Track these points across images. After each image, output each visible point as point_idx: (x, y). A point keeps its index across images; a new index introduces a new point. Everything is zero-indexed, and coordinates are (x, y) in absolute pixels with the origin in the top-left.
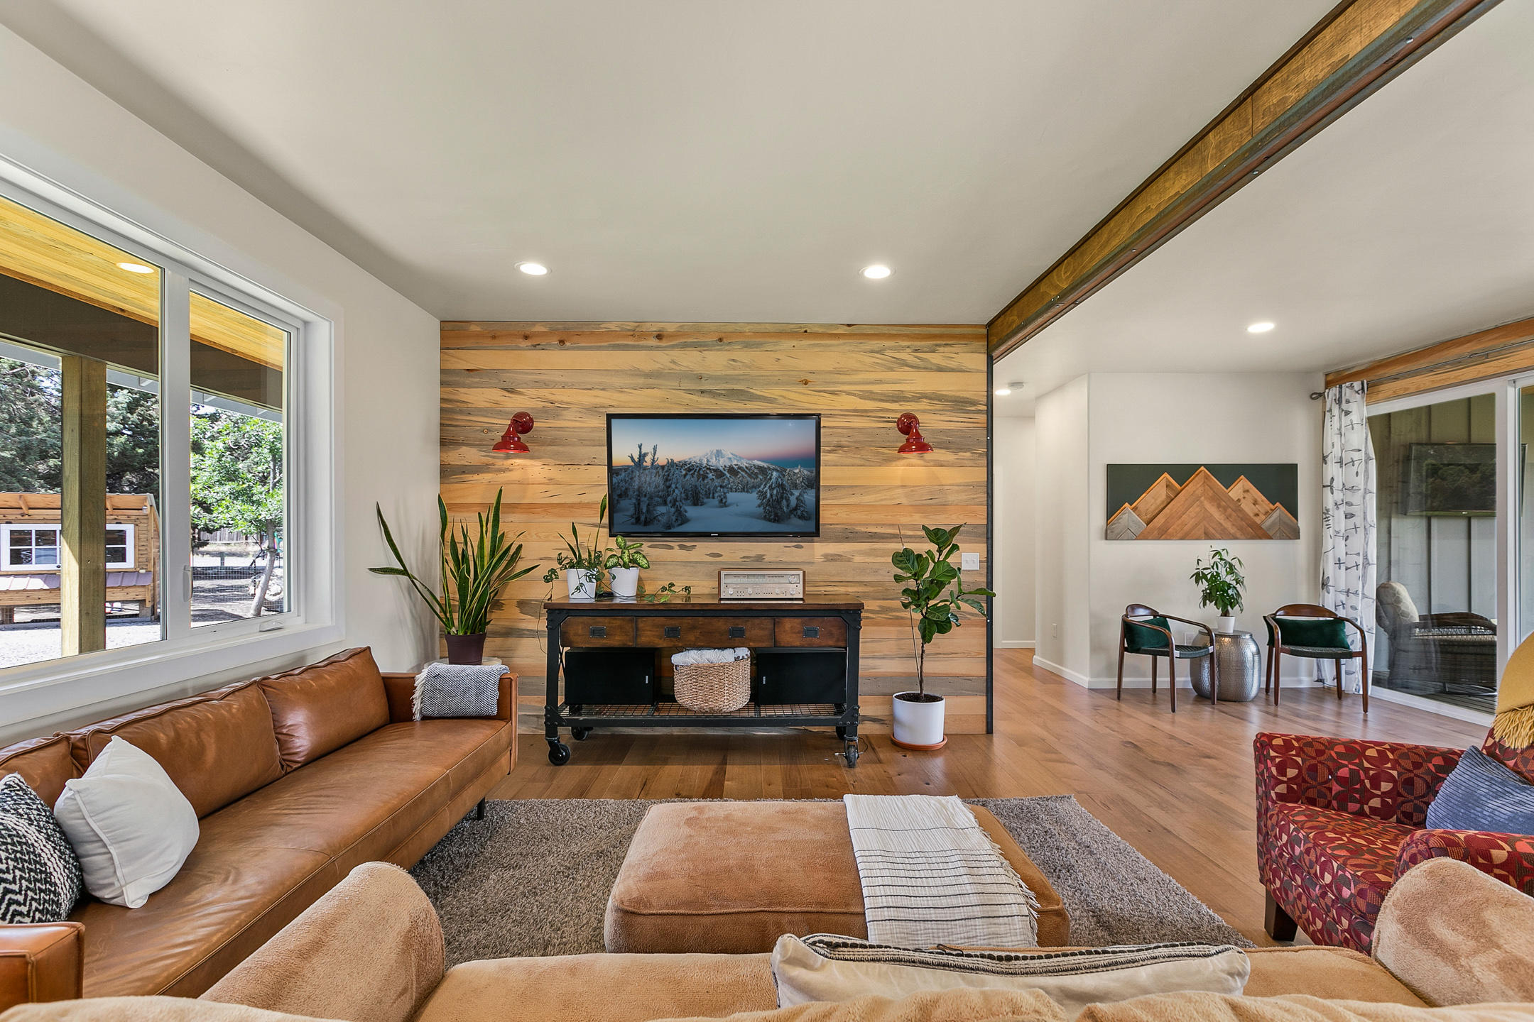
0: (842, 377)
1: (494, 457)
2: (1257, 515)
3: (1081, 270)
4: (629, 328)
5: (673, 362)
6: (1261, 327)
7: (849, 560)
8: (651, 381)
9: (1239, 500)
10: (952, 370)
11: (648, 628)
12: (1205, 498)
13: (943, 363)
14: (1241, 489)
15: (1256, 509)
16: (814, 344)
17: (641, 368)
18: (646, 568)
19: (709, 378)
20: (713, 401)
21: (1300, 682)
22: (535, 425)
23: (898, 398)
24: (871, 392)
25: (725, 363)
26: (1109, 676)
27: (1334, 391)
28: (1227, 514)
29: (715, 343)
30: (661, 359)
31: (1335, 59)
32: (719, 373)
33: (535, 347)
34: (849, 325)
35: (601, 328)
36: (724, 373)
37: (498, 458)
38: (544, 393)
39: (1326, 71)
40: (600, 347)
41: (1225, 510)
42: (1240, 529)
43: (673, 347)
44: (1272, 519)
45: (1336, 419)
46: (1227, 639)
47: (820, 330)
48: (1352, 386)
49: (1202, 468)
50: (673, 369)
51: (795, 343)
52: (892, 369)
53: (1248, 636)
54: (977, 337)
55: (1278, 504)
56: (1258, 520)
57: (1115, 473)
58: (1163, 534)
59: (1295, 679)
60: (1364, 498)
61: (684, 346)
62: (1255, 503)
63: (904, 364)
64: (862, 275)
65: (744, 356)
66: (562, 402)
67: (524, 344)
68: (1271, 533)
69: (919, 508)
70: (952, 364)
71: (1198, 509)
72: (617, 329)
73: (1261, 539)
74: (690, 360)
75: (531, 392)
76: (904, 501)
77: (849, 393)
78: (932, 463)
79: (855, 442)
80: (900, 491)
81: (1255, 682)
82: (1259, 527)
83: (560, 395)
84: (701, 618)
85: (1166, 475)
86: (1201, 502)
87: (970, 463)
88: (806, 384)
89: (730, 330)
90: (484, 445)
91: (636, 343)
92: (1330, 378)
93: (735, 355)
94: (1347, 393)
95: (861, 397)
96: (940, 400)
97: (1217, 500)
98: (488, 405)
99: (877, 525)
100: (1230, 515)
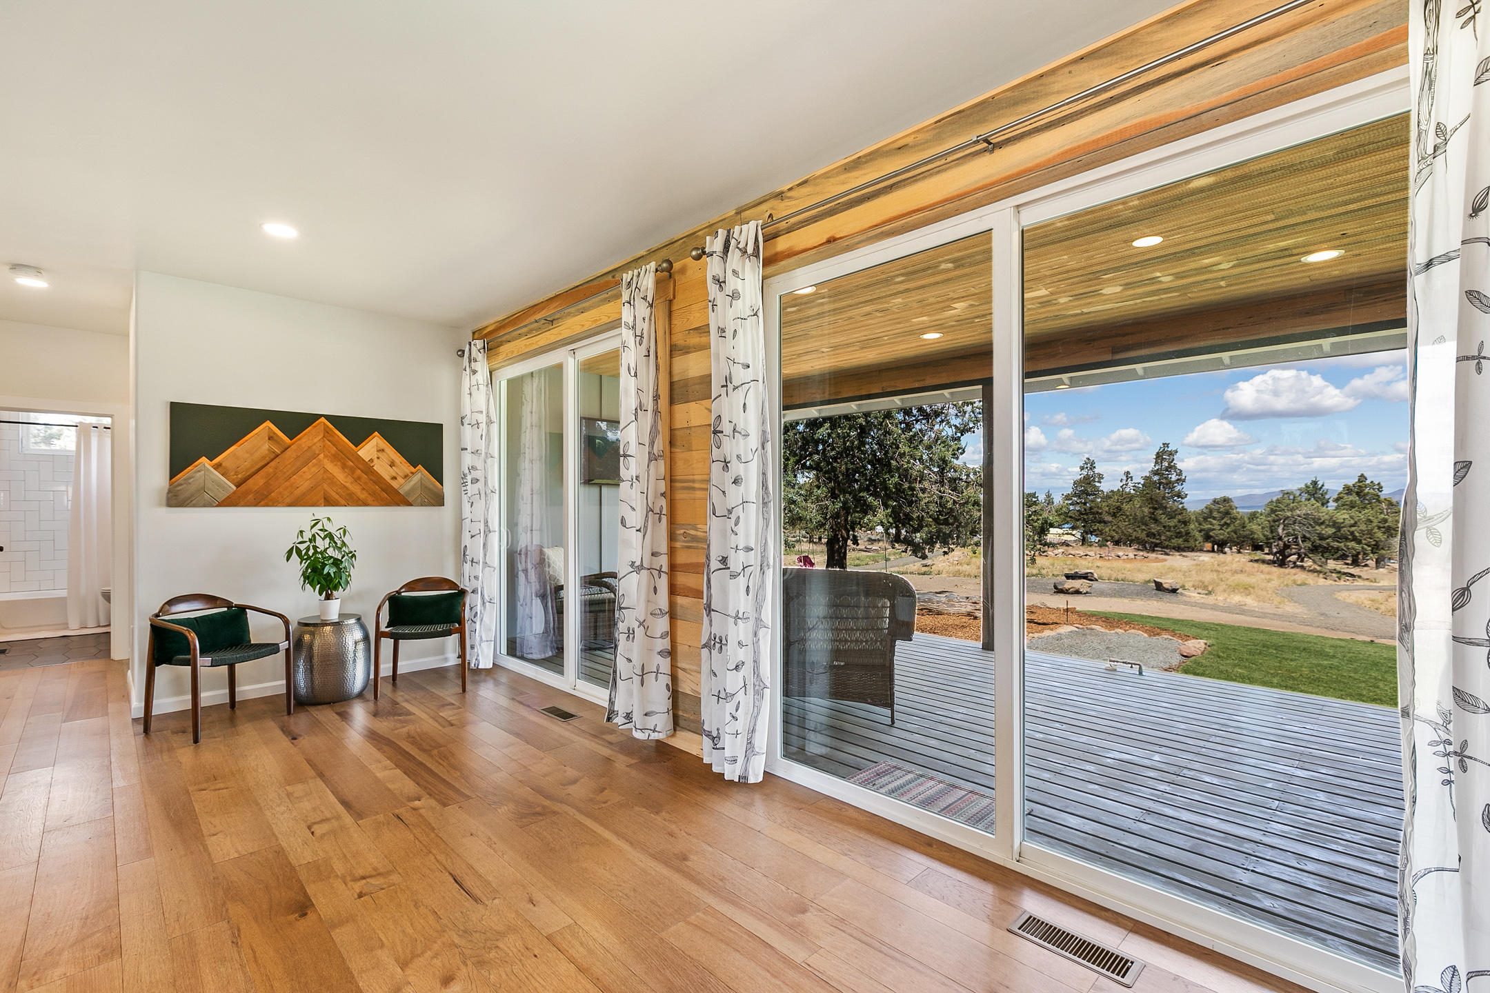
2: (394, 478)
6: (281, 230)
9: (371, 460)
12: (326, 456)
14: (372, 448)
15: (392, 472)
21: (446, 660)
26: (179, 692)
28: (355, 476)
41: (352, 471)
42: (373, 494)
44: (412, 483)
45: (467, 378)
46: (328, 628)
49: (323, 419)
53: (353, 621)
55: (420, 466)
56: (395, 484)
57: (181, 414)
58: (263, 499)
59: (441, 657)
60: (485, 462)
62: (392, 464)
68: (410, 500)
71: (315, 470)
73: (399, 505)
81: (357, 676)
82: (396, 492)
85: (268, 424)
86: (320, 461)
97: (342, 458)
100: (359, 478)
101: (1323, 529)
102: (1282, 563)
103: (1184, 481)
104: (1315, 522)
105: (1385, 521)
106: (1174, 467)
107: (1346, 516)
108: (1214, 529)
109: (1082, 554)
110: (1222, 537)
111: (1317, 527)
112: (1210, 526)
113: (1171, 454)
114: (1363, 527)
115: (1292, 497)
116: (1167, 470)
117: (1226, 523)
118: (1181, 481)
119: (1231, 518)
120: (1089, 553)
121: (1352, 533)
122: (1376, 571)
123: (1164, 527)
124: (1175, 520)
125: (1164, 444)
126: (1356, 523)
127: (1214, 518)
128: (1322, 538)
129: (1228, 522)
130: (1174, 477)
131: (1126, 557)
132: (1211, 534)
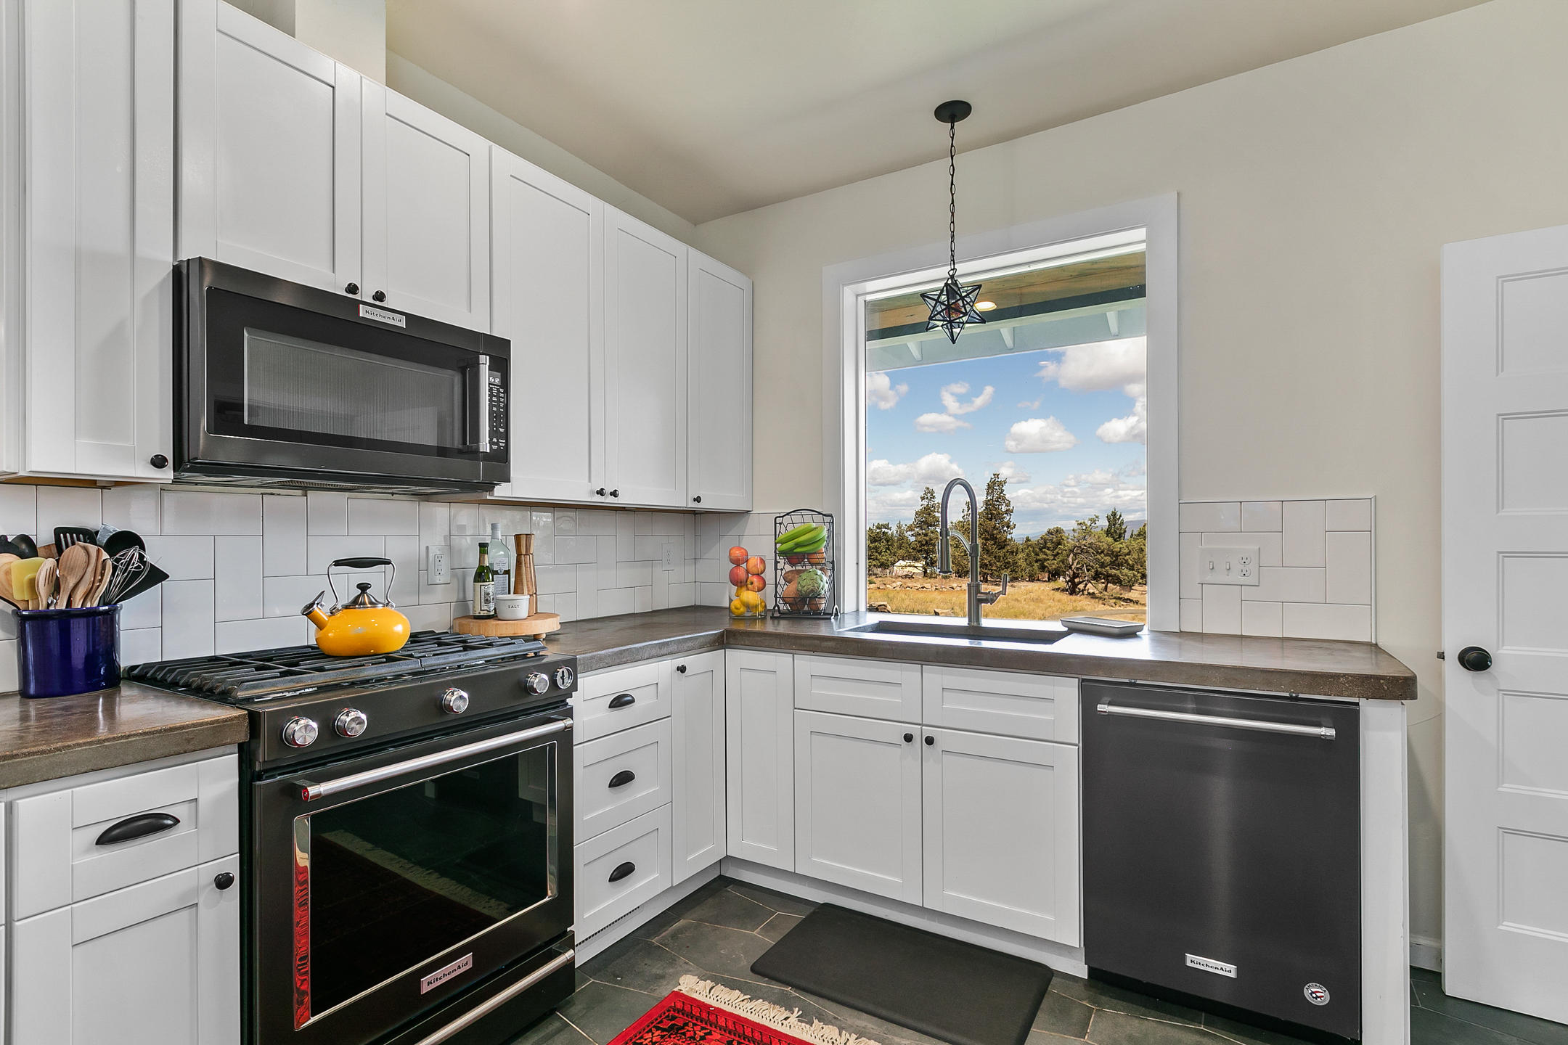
102: (1073, 590)
106: (1004, 499)
108: (1048, 559)
109: (919, 586)
111: (1098, 556)
112: (1045, 556)
116: (998, 501)
118: (1009, 512)
120: (926, 585)
121: (1127, 561)
123: (995, 557)
124: (1004, 550)
125: (994, 475)
126: (1130, 552)
128: (1103, 565)
130: (1004, 508)
131: (959, 589)
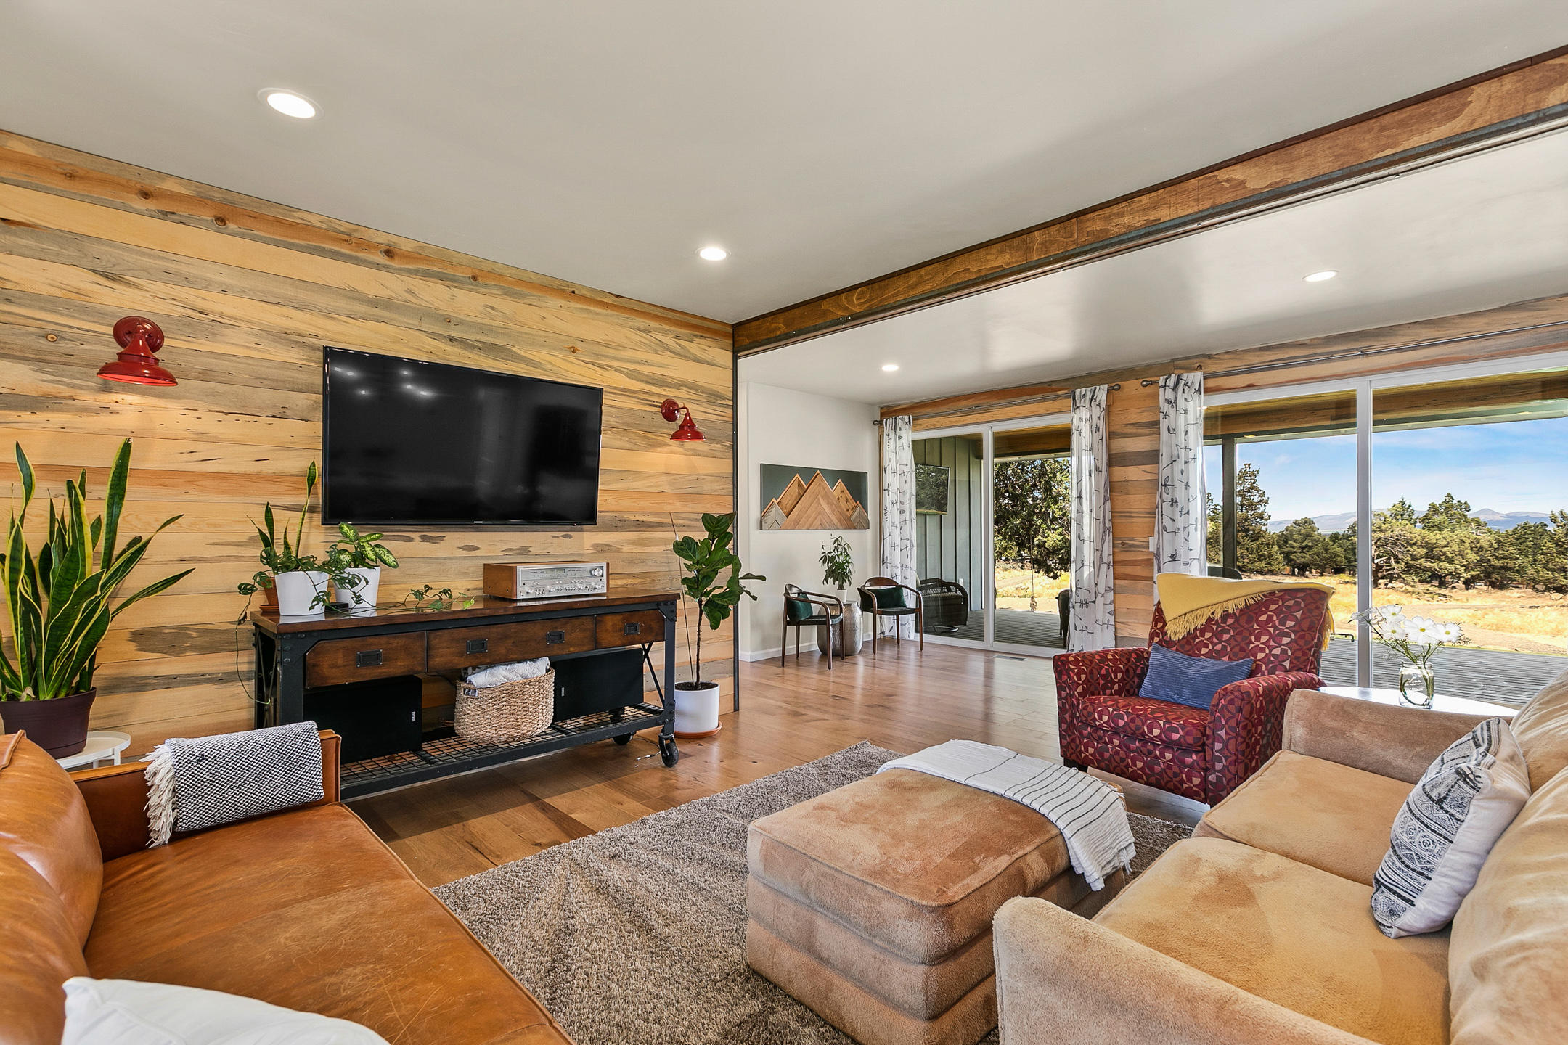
0: (610, 350)
1: (74, 386)
2: (848, 510)
3: (880, 302)
4: (342, 229)
5: (410, 292)
7: (618, 551)
8: (377, 311)
9: (839, 499)
10: (707, 363)
11: (445, 645)
12: (822, 496)
13: (700, 354)
14: (839, 489)
15: (847, 505)
16: (581, 309)
17: (361, 289)
18: (395, 567)
19: (460, 323)
20: (466, 353)
22: (167, 342)
23: (661, 382)
24: (638, 372)
25: (481, 309)
27: (890, 421)
28: (832, 509)
29: (467, 280)
30: (391, 284)
31: (1152, 217)
32: (473, 320)
33: (165, 215)
34: (617, 296)
35: (293, 216)
36: (479, 321)
37: (81, 387)
38: (182, 292)
39: (1142, 223)
40: (294, 244)
41: (831, 505)
42: (840, 521)
43: (410, 272)
44: (857, 514)
45: (892, 442)
47: (589, 294)
48: (903, 419)
49: (817, 471)
50: (409, 302)
51: (562, 302)
52: (656, 352)
53: (856, 604)
54: (725, 335)
55: (859, 503)
56: (849, 514)
58: (796, 525)
61: (426, 275)
62: (847, 500)
63: (667, 348)
64: (698, 254)
65: (506, 306)
66: (221, 315)
67: (140, 204)
68: (858, 524)
69: (682, 496)
70: (706, 357)
71: (817, 505)
72: (319, 225)
73: (855, 528)
74: (434, 294)
75: (159, 288)
76: (668, 489)
77: (617, 370)
78: (690, 453)
79: (623, 423)
80: (664, 478)
82: (850, 520)
83: (219, 304)
84: (513, 625)
85: (797, 476)
86: (820, 499)
87: (720, 454)
88: (574, 352)
89: (487, 269)
90: (47, 362)
91: (354, 254)
92: (883, 411)
93: (493, 301)
94: (900, 423)
95: (629, 376)
96: (696, 390)
97: (827, 498)
98: (58, 293)
99: (644, 513)
100: (835, 509)
101: (1415, 550)
103: (1267, 502)
104: (1408, 543)
105: (1478, 541)
107: (1439, 537)
110: (1303, 560)
113: (1253, 474)
114: (1456, 548)
115: (1382, 518)
117: (1307, 546)
119: (1312, 541)
122: (1466, 592)
127: (1295, 541)
129: (1310, 544)
132: (1292, 557)
